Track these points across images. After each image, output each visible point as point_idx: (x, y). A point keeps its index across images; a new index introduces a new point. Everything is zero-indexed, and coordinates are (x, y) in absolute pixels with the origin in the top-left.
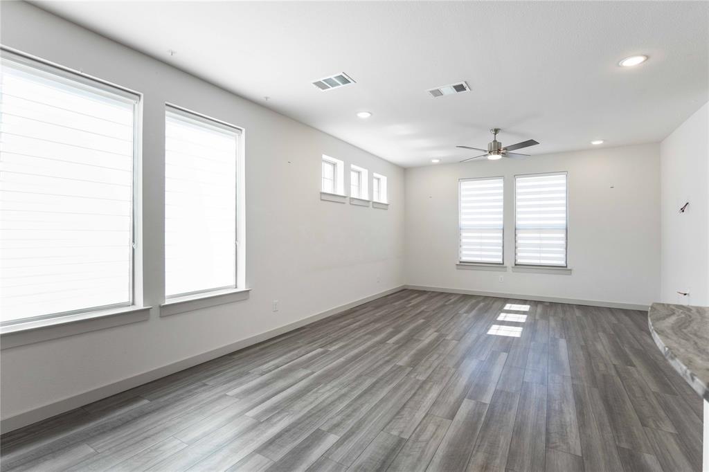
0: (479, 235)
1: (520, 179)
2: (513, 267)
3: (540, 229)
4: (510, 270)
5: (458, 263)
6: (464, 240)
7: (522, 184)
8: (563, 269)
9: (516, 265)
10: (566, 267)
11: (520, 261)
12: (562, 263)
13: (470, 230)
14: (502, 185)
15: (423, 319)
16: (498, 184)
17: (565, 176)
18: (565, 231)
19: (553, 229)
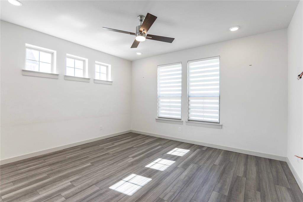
0: (169, 100)
1: (192, 63)
2: (186, 122)
3: (203, 97)
4: (184, 123)
5: (157, 118)
6: (161, 104)
7: (193, 66)
8: (217, 125)
9: (189, 120)
10: (219, 123)
11: (192, 118)
12: (217, 120)
13: (164, 97)
14: (181, 68)
15: (91, 163)
16: (179, 67)
17: (219, 59)
18: (219, 98)
19: (211, 97)
